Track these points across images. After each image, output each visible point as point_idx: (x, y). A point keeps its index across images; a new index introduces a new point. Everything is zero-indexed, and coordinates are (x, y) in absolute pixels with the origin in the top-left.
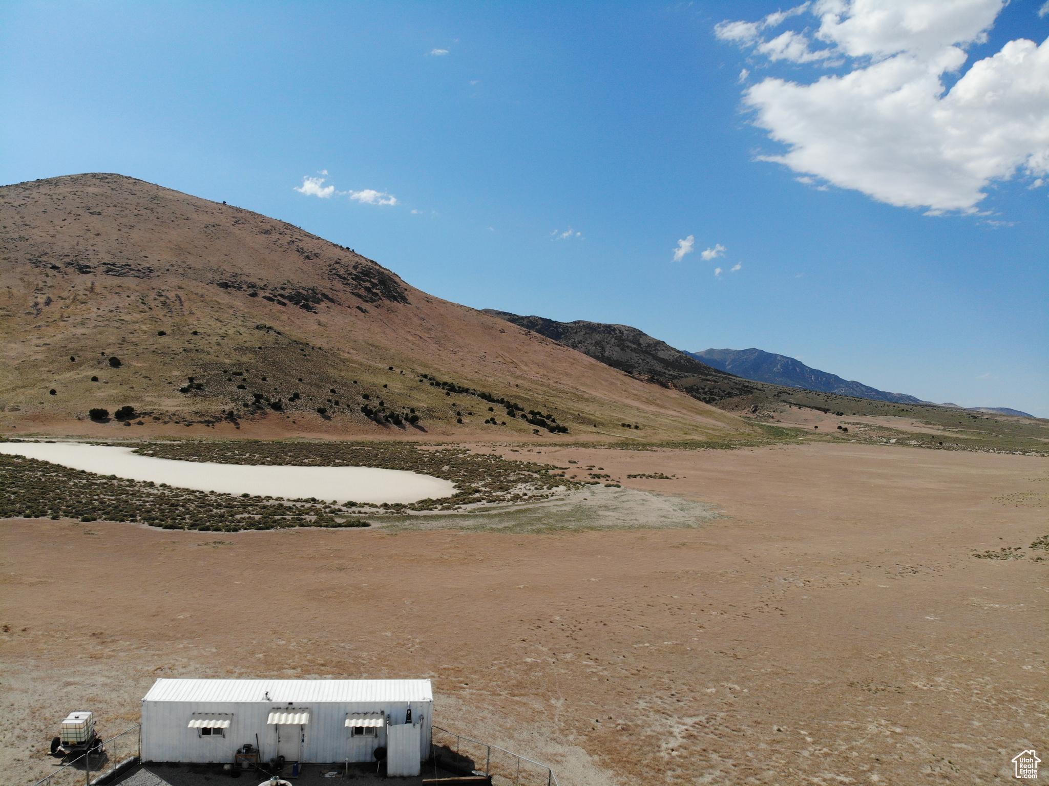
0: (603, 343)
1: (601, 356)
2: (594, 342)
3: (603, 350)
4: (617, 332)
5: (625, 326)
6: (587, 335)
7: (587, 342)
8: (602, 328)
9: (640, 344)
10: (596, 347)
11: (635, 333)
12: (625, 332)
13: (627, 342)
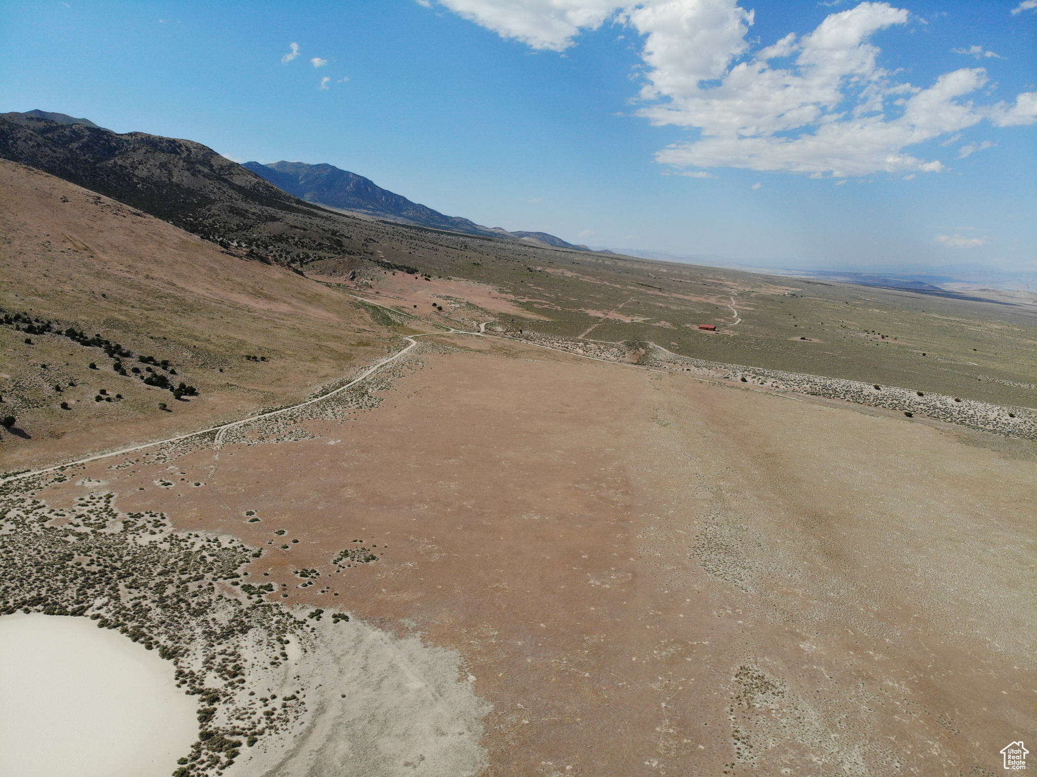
0: (170, 166)
1: (168, 182)
2: (158, 163)
3: (170, 174)
4: (183, 148)
5: (192, 142)
6: (148, 155)
7: (149, 163)
8: (165, 144)
9: (211, 166)
10: (161, 170)
11: (205, 152)
12: (193, 150)
13: (198, 165)
